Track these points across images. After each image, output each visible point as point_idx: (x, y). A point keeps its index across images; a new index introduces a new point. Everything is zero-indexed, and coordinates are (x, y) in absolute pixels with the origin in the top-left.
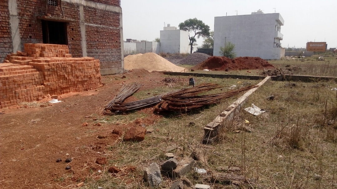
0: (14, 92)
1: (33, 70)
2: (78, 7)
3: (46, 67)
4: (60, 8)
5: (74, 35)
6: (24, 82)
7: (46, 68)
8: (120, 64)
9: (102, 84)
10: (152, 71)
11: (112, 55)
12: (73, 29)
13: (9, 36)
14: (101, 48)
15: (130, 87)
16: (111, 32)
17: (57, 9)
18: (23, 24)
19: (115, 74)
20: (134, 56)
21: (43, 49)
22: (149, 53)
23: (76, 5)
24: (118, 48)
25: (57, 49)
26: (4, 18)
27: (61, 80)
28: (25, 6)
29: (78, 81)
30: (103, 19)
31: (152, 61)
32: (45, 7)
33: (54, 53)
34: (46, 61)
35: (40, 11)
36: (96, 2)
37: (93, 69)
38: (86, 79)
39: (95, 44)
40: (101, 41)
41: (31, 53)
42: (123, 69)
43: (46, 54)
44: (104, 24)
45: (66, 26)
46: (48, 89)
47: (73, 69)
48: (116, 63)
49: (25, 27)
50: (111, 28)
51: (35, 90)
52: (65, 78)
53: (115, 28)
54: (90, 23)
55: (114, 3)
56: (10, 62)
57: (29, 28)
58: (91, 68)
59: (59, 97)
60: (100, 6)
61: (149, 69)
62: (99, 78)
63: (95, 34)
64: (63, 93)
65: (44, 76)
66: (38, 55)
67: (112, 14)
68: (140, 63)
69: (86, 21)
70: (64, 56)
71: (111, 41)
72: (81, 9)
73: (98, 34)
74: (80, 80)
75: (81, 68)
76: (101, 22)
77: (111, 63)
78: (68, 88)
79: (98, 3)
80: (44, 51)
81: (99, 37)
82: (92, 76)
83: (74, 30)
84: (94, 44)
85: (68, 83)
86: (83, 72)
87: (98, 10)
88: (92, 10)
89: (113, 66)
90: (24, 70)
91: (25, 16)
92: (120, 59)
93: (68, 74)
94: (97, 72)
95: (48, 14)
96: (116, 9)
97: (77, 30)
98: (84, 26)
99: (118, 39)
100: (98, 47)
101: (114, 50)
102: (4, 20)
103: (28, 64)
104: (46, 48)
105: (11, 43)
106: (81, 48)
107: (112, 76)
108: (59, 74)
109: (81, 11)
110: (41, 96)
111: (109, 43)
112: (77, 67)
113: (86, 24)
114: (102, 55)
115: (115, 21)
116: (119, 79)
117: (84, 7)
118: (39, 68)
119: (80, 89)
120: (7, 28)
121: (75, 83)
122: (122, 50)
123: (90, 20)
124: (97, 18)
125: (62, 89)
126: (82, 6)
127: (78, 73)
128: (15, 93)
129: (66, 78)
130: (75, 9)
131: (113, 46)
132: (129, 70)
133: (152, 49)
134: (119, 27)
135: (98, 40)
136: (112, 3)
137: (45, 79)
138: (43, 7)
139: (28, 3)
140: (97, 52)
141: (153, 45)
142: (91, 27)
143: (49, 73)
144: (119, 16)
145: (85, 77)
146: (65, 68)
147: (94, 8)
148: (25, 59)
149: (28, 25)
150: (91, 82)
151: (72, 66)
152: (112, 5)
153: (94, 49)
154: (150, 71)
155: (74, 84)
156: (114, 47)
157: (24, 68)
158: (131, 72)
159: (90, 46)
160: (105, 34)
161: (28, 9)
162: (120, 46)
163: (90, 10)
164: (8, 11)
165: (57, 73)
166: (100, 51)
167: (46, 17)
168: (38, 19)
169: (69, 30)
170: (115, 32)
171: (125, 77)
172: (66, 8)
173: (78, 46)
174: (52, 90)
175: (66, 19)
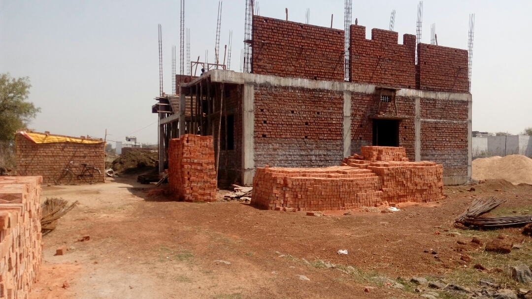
0: (355, 195)
1: (372, 174)
2: (414, 100)
3: (386, 171)
4: (393, 104)
5: (407, 134)
6: (365, 186)
7: (386, 173)
8: (465, 172)
9: (444, 195)
10: (518, 184)
11: (454, 159)
12: (405, 127)
13: (341, 138)
14: (440, 149)
15: (485, 202)
16: (455, 127)
17: (389, 105)
18: (355, 125)
19: (458, 185)
20: (487, 160)
21: (380, 152)
22: (514, 155)
23: (411, 98)
24: (464, 149)
25: (394, 151)
26: (338, 120)
27: (399, 187)
28: (358, 106)
29: (417, 189)
30: (445, 112)
31: (518, 169)
32: (378, 104)
33: (392, 156)
34: (385, 165)
35: (372, 110)
36: (436, 91)
37: (434, 176)
38: (425, 188)
39: (432, 144)
40: (440, 140)
41: (368, 156)
42: (470, 178)
43: (383, 158)
44: (446, 118)
45: (399, 124)
46: (386, 195)
47: (412, 174)
48: (460, 170)
49: (356, 128)
50: (455, 122)
51: (374, 195)
52: (403, 185)
53: (460, 122)
54: (427, 118)
55: (461, 89)
56: (349, 165)
57: (360, 128)
58: (432, 175)
59: (397, 205)
60: (442, 96)
61: (514, 181)
62: (441, 188)
63: (432, 132)
64: (400, 202)
65: (383, 181)
66: (375, 158)
67: (457, 103)
68: (497, 171)
69: (422, 116)
70: (401, 160)
71: (454, 140)
72: (418, 102)
73: (436, 131)
74: (419, 188)
75: (420, 174)
76: (442, 115)
77: (453, 170)
78: (406, 197)
79: (439, 93)
80: (382, 154)
81: (438, 135)
82: (432, 184)
83: (407, 128)
84: (430, 144)
85: (405, 191)
86: (423, 179)
87: (439, 101)
88: (431, 102)
89: (455, 174)
90: (364, 174)
91: (358, 116)
92: (466, 163)
93: (407, 179)
94: (439, 180)
95: (381, 113)
96: (463, 97)
97: (411, 128)
98: (420, 122)
99: (464, 136)
100: (436, 149)
101: (458, 151)
102: (338, 122)
103: (366, 167)
104: (384, 151)
105: (342, 145)
106: (414, 150)
107: (454, 187)
108: (397, 179)
109: (416, 105)
110: (379, 202)
111: (450, 142)
112: (417, 173)
113: (422, 120)
114: (440, 158)
115: (461, 113)
116: (464, 191)
117: (421, 99)
118: (378, 172)
119: (418, 199)
120: (340, 130)
121: (414, 191)
122: (469, 152)
123: (427, 114)
124: (437, 110)
125: (400, 196)
126: (419, 99)
127: (417, 180)
128: (357, 196)
129: (405, 185)
130: (410, 103)
131: (456, 147)
132: (480, 181)
133: (518, 147)
134: (467, 120)
135: (436, 139)
136: (459, 89)
137: (383, 185)
138: (375, 105)
139: (361, 102)
140: (433, 155)
141: (520, 140)
142: (428, 122)
143: (388, 178)
144: (467, 105)
145: (425, 185)
146: (403, 173)
147: (433, 100)
148: (363, 163)
149: (360, 126)
150: (431, 191)
151: (411, 171)
152: (458, 92)
153: (430, 151)
154: (514, 184)
155: (412, 192)
156: (458, 147)
157: (364, 172)
158: (483, 183)
159: (424, 147)
160: (446, 131)
161: (360, 108)
162: (467, 146)
163: (428, 102)
164: (343, 113)
165: (396, 178)
166: (437, 153)
167: (379, 116)
168: (369, 119)
169: (401, 128)
170: (461, 127)
171: (474, 190)
172: (399, 103)
173: (410, 147)
174: (389, 197)
175: (399, 116)
